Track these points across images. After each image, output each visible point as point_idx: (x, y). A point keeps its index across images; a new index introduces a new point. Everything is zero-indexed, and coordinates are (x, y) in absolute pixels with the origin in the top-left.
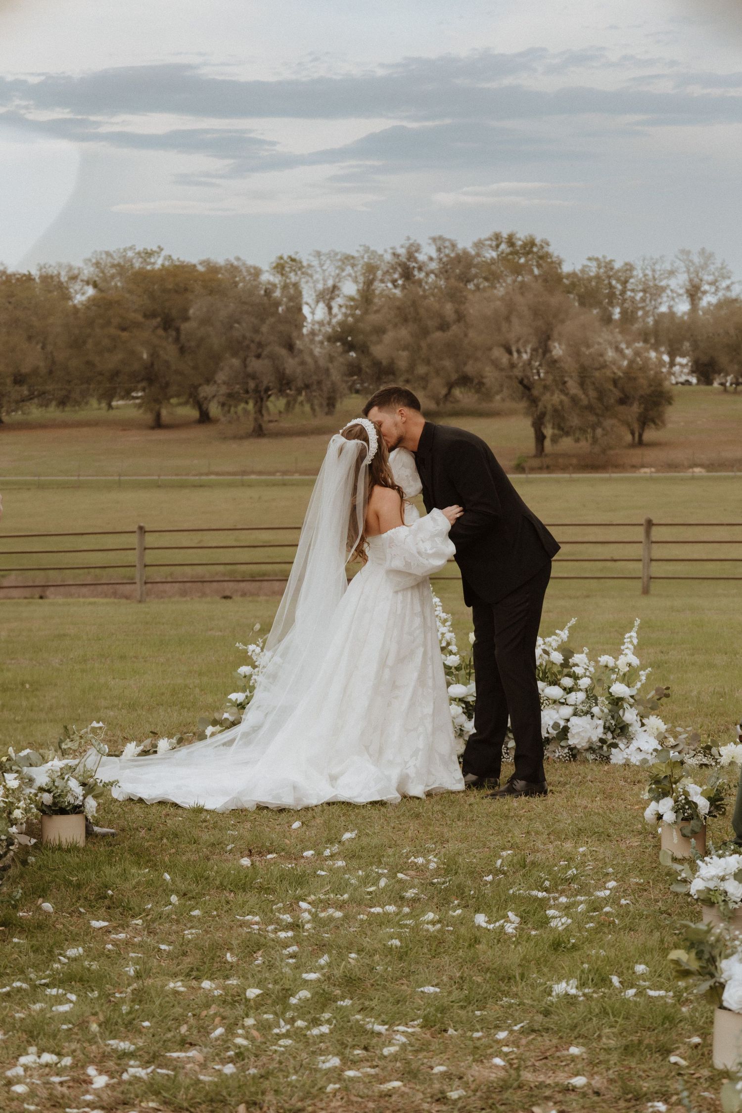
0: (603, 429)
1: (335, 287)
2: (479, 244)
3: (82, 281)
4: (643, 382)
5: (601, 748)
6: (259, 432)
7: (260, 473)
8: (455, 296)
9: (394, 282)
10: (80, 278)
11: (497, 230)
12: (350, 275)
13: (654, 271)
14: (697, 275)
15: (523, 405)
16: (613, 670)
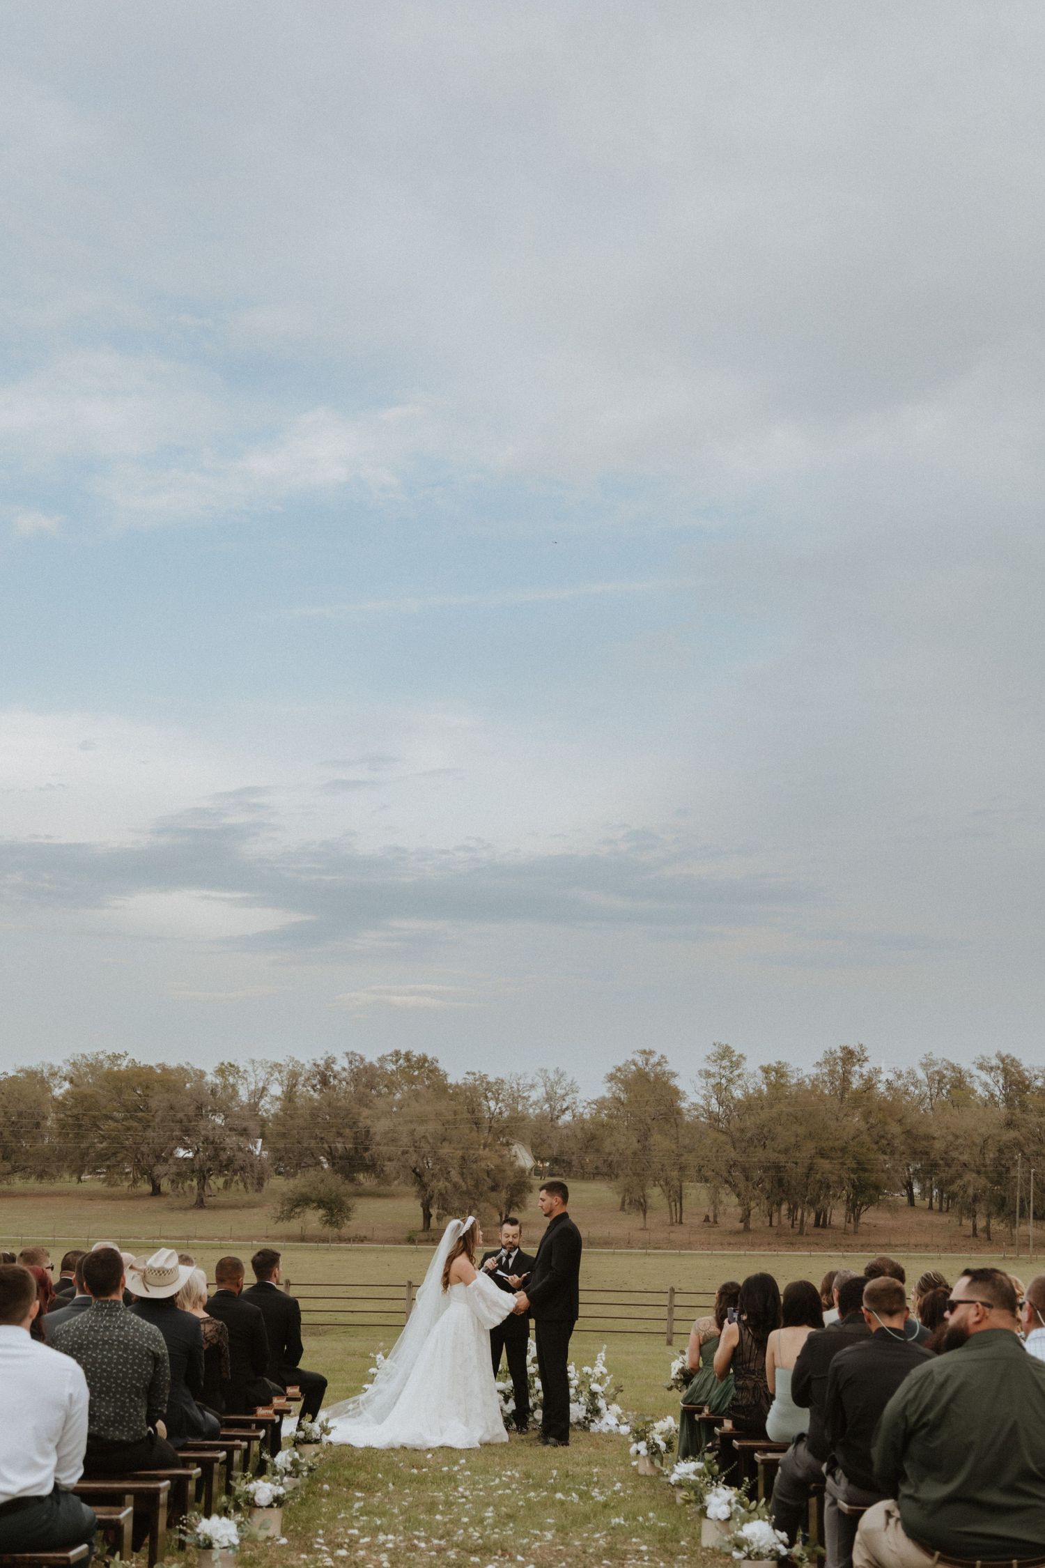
0: (478, 1211)
1: (264, 1089)
2: (382, 1059)
3: (60, 1077)
4: (510, 1173)
5: (584, 1422)
6: (200, 1204)
7: (201, 1238)
8: (362, 1100)
9: (313, 1087)
10: (59, 1074)
11: (398, 1049)
12: (277, 1079)
13: (518, 1084)
14: (553, 1090)
15: (415, 1189)
16: (591, 1376)
